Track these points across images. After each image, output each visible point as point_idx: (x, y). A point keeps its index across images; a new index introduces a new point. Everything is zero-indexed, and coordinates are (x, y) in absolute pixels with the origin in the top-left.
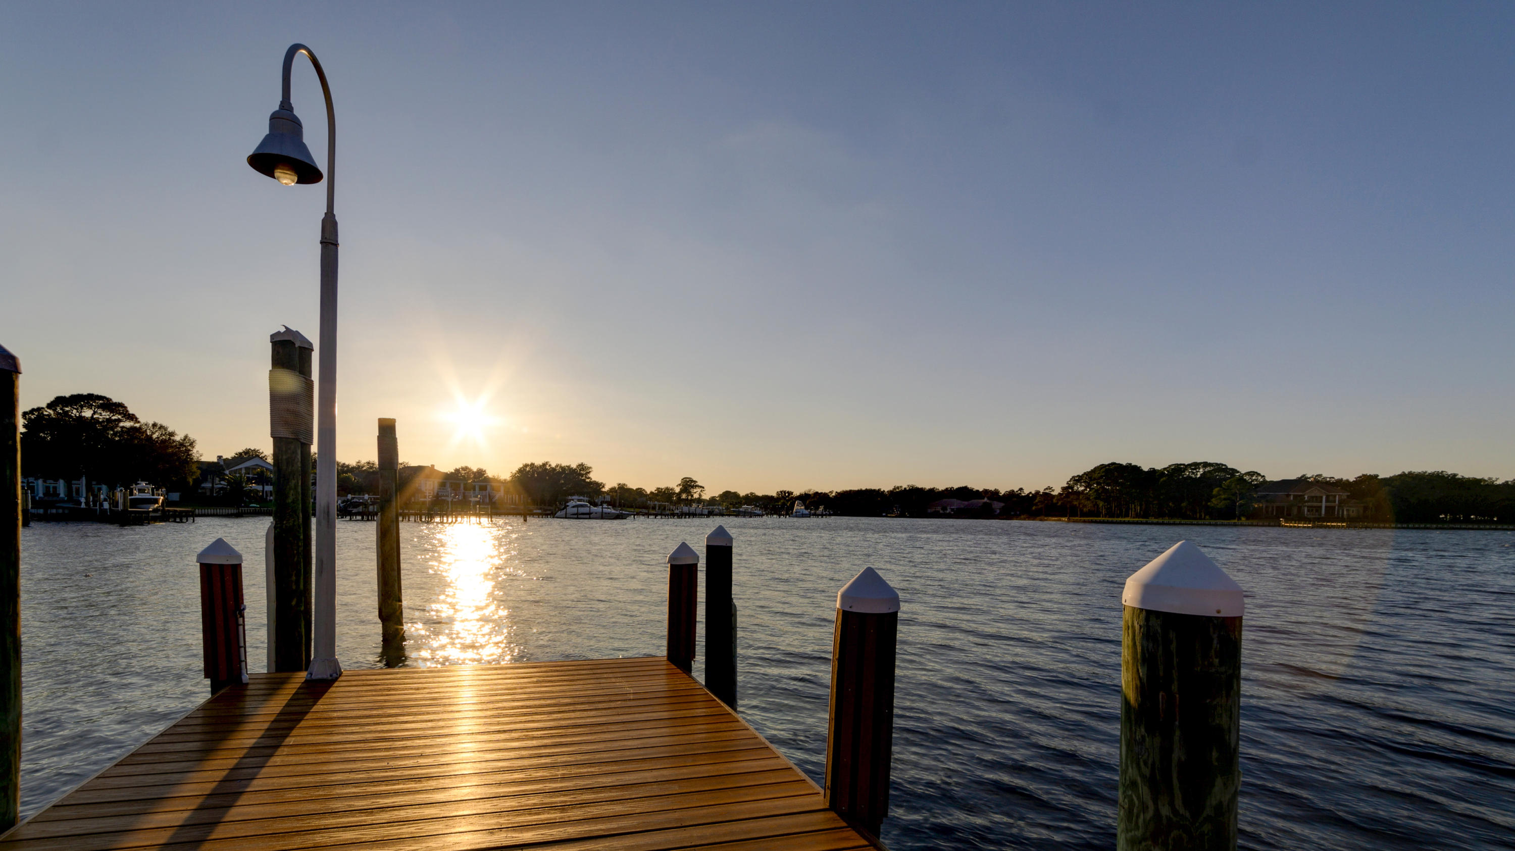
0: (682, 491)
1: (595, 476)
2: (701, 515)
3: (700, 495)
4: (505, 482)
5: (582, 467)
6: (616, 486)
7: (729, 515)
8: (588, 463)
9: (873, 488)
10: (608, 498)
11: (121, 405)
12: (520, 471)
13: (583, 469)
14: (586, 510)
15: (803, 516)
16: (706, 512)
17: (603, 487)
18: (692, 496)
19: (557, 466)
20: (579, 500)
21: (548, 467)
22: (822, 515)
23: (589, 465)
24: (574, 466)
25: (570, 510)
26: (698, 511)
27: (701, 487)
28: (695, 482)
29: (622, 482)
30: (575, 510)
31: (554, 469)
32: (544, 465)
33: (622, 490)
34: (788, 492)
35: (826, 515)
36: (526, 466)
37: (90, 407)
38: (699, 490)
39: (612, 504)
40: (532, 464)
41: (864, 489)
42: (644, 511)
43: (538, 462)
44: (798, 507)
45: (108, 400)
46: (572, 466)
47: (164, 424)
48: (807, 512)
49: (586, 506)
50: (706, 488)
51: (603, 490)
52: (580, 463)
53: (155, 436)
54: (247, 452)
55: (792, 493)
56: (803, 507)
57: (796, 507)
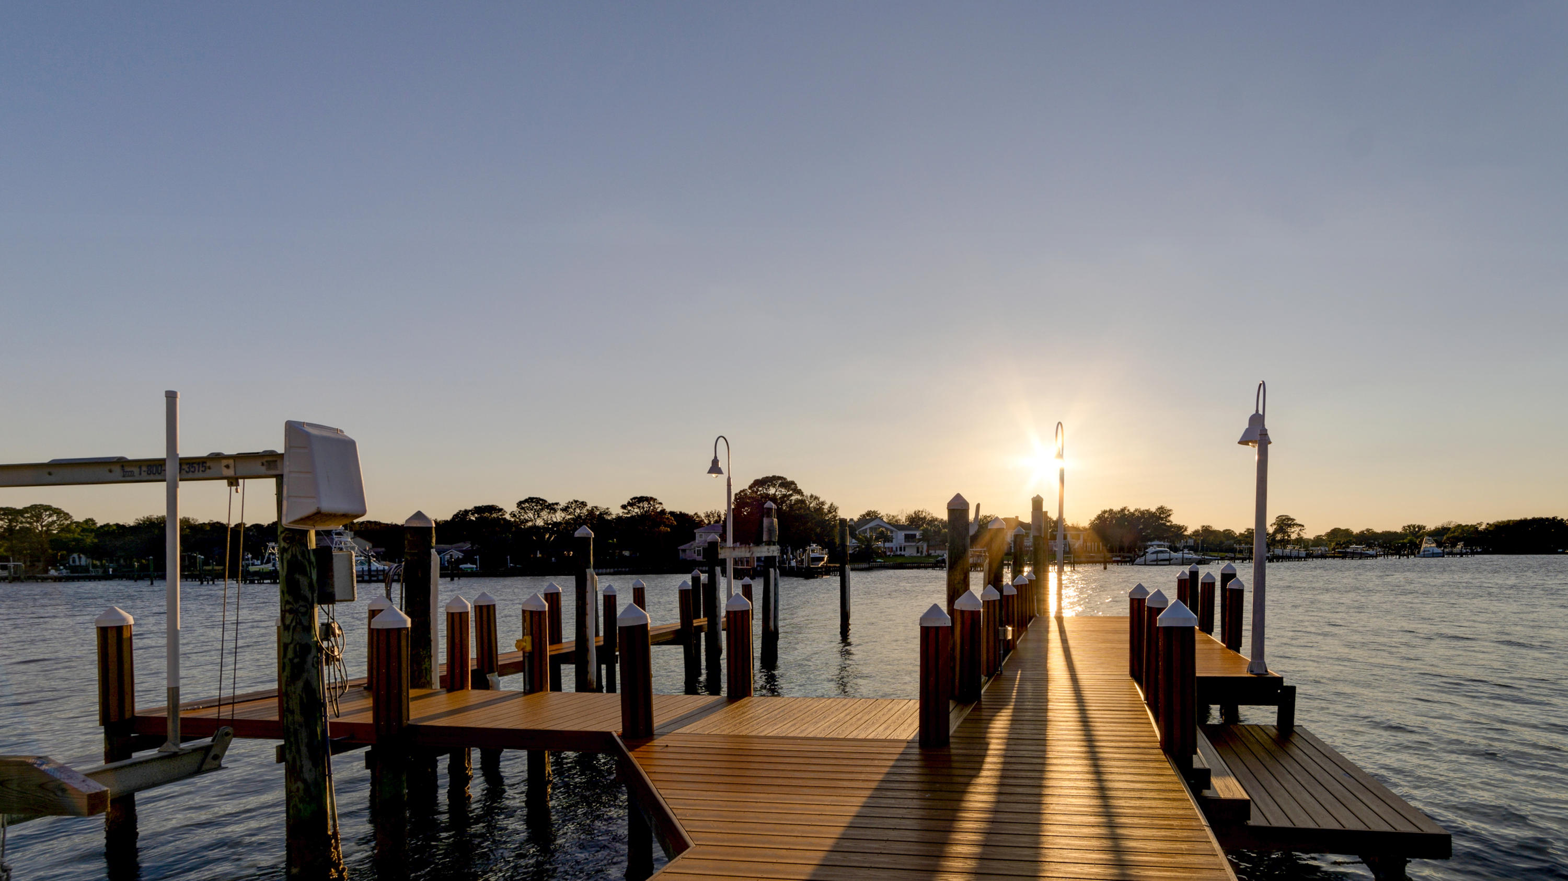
0: (1276, 532)
1: (1175, 520)
2: (1298, 558)
3: (1299, 534)
4: (1085, 529)
5: (1162, 510)
6: (1200, 528)
7: (1334, 557)
8: (1168, 506)
9: (1544, 516)
10: (1191, 542)
11: (793, 483)
12: (1100, 518)
13: (1163, 513)
14: (1166, 556)
15: (1434, 555)
16: (1303, 553)
17: (1186, 530)
18: (1289, 536)
19: (1136, 510)
20: (1159, 546)
21: (1127, 513)
22: (1461, 554)
23: (1169, 508)
24: (1153, 509)
25: (1150, 557)
26: (1295, 553)
27: (1300, 525)
28: (1293, 520)
29: (1206, 524)
30: (1154, 557)
31: (1133, 514)
32: (1123, 510)
33: (1207, 531)
34: (1418, 526)
35: (1466, 554)
36: (1105, 512)
37: (774, 486)
38: (1297, 529)
39: (1194, 549)
40: (1111, 510)
41: (1529, 517)
42: (1232, 555)
43: (1117, 508)
44: (1428, 545)
45: (785, 479)
46: (1151, 510)
47: (818, 496)
48: (1439, 550)
49: (1166, 552)
50: (1305, 527)
51: (1186, 533)
52: (1159, 506)
53: (811, 505)
54: (868, 514)
55: (1424, 528)
56: (1434, 545)
57: (1424, 545)
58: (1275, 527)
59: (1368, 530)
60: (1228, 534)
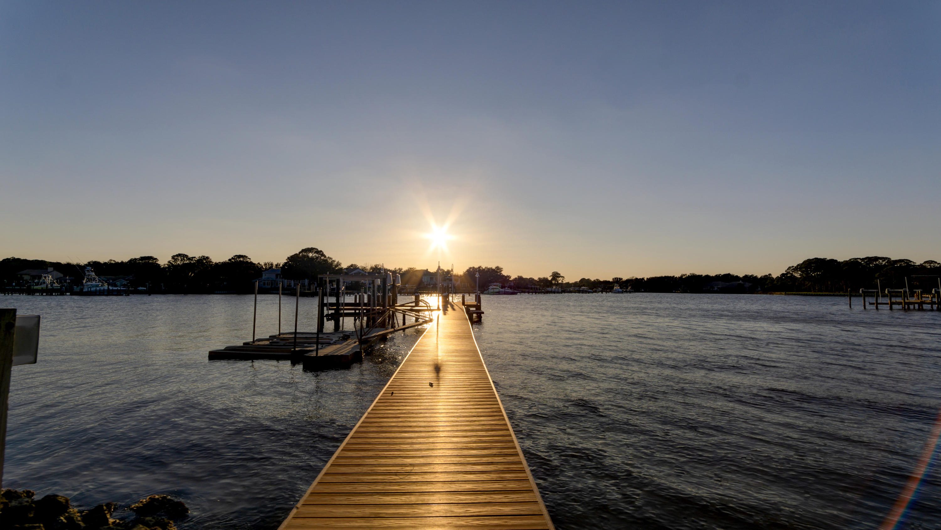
0: (552, 279)
1: (505, 273)
2: (558, 292)
3: (562, 281)
6: (517, 277)
7: (575, 292)
9: (669, 275)
10: (512, 284)
13: (499, 269)
14: (498, 290)
15: (619, 293)
16: (560, 290)
17: (510, 278)
18: (558, 282)
19: (486, 268)
20: (495, 285)
21: (481, 269)
22: (630, 293)
23: (502, 267)
25: (491, 291)
26: (557, 290)
27: (563, 277)
28: (560, 274)
29: (520, 275)
30: (493, 290)
31: (484, 270)
32: (479, 267)
33: (519, 279)
35: (632, 292)
36: (471, 268)
37: (312, 252)
38: (561, 279)
39: (510, 287)
40: (473, 267)
41: (663, 276)
42: (527, 290)
44: (617, 287)
46: (493, 268)
48: (621, 290)
49: (497, 288)
50: (565, 277)
51: (510, 279)
52: (499, 266)
53: (329, 262)
56: (619, 288)
57: (615, 288)
58: (552, 277)
59: (597, 280)
60: (531, 280)
